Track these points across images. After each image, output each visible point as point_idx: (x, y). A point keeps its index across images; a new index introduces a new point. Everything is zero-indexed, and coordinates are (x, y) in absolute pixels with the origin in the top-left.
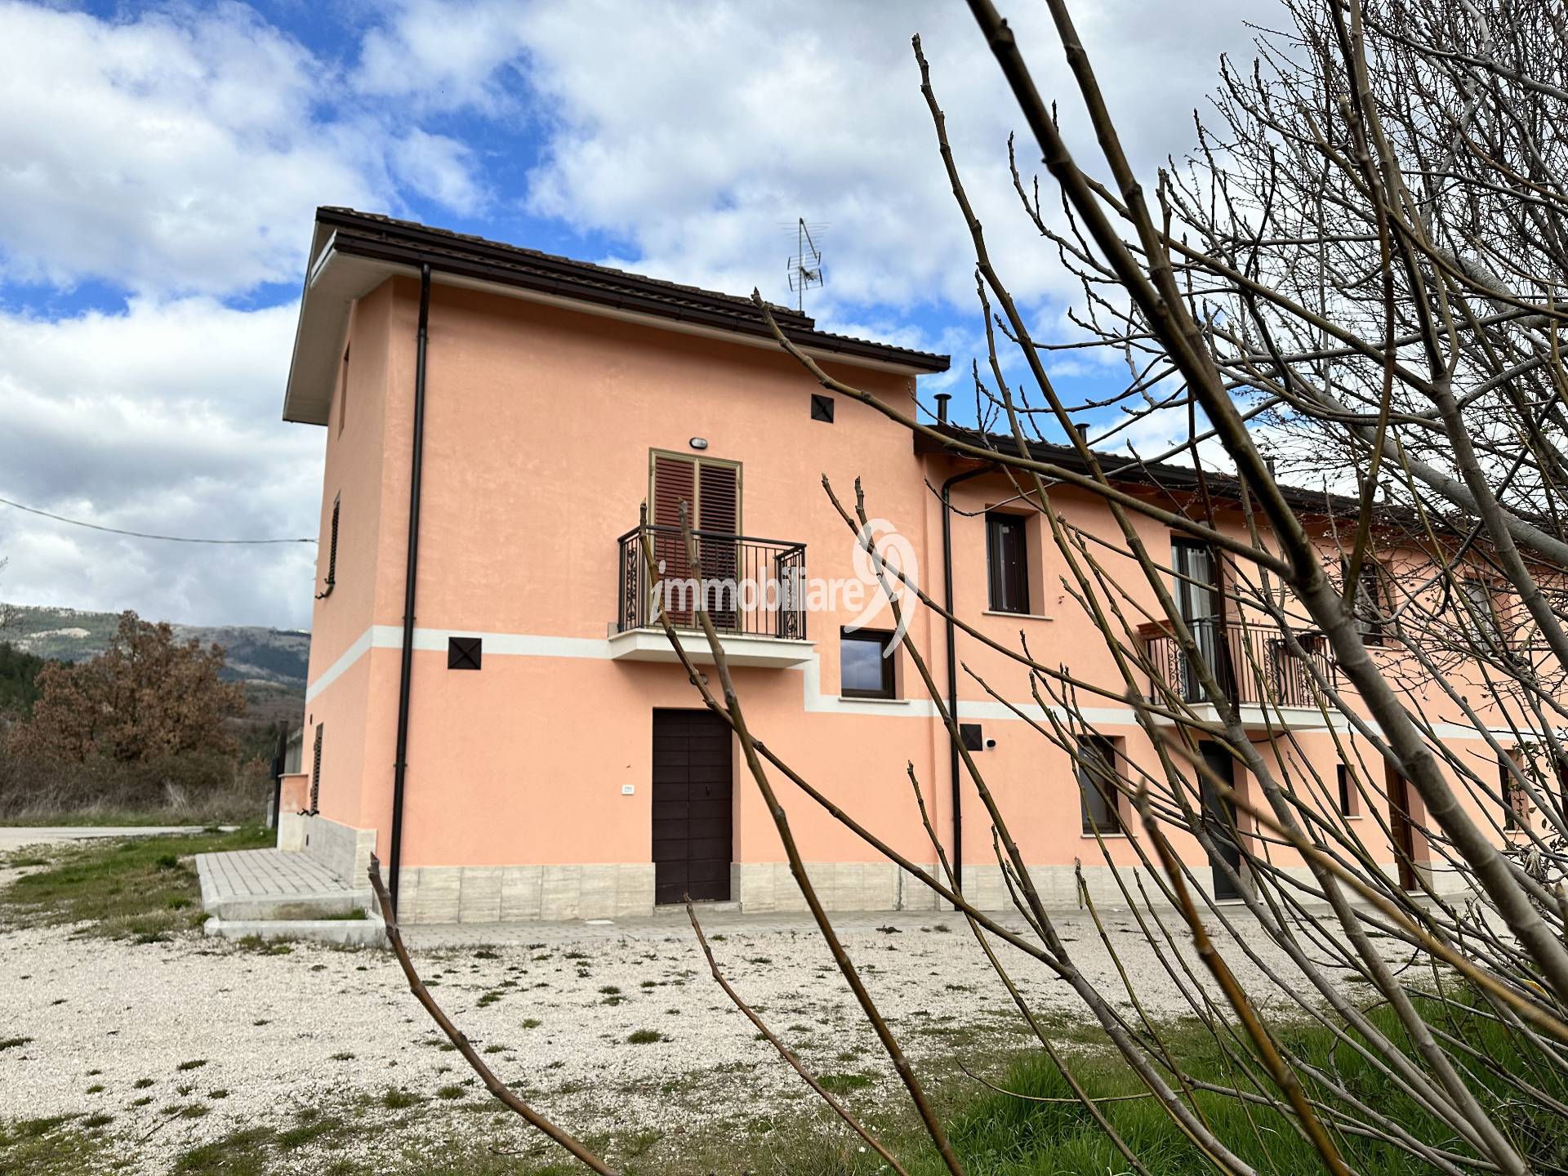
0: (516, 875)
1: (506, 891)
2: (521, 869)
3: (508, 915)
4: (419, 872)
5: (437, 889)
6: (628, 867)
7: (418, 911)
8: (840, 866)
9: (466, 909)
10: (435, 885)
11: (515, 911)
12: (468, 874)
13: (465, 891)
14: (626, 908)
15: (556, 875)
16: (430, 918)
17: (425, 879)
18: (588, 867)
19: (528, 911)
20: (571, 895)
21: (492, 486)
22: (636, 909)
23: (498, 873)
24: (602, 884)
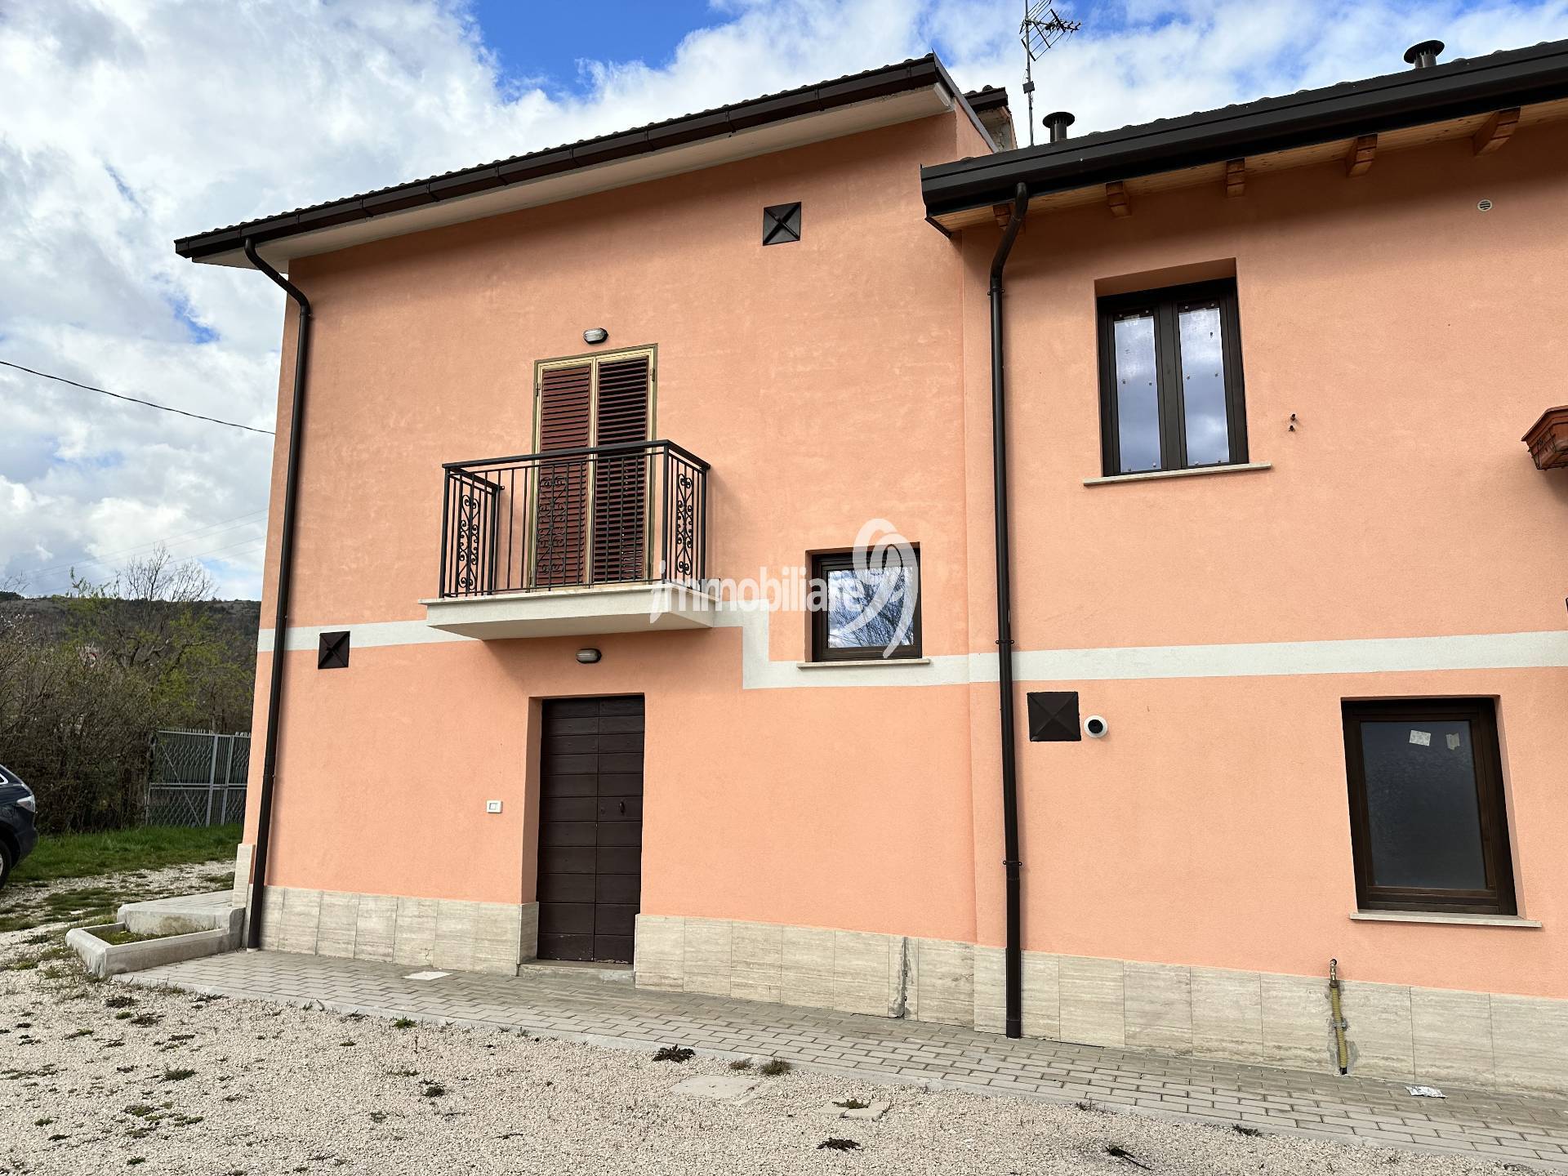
0: (372, 905)
1: (362, 924)
2: (376, 899)
3: (362, 952)
4: (284, 894)
5: (300, 914)
6: (491, 908)
7: (281, 936)
8: (792, 932)
9: (323, 940)
10: (298, 909)
11: (369, 949)
12: (327, 899)
13: (323, 919)
14: (485, 960)
15: (411, 909)
16: (292, 945)
17: (291, 901)
18: (446, 904)
19: (382, 950)
20: (426, 935)
21: (365, 456)
22: (496, 964)
23: (355, 901)
24: (459, 927)
